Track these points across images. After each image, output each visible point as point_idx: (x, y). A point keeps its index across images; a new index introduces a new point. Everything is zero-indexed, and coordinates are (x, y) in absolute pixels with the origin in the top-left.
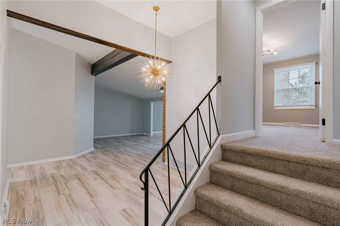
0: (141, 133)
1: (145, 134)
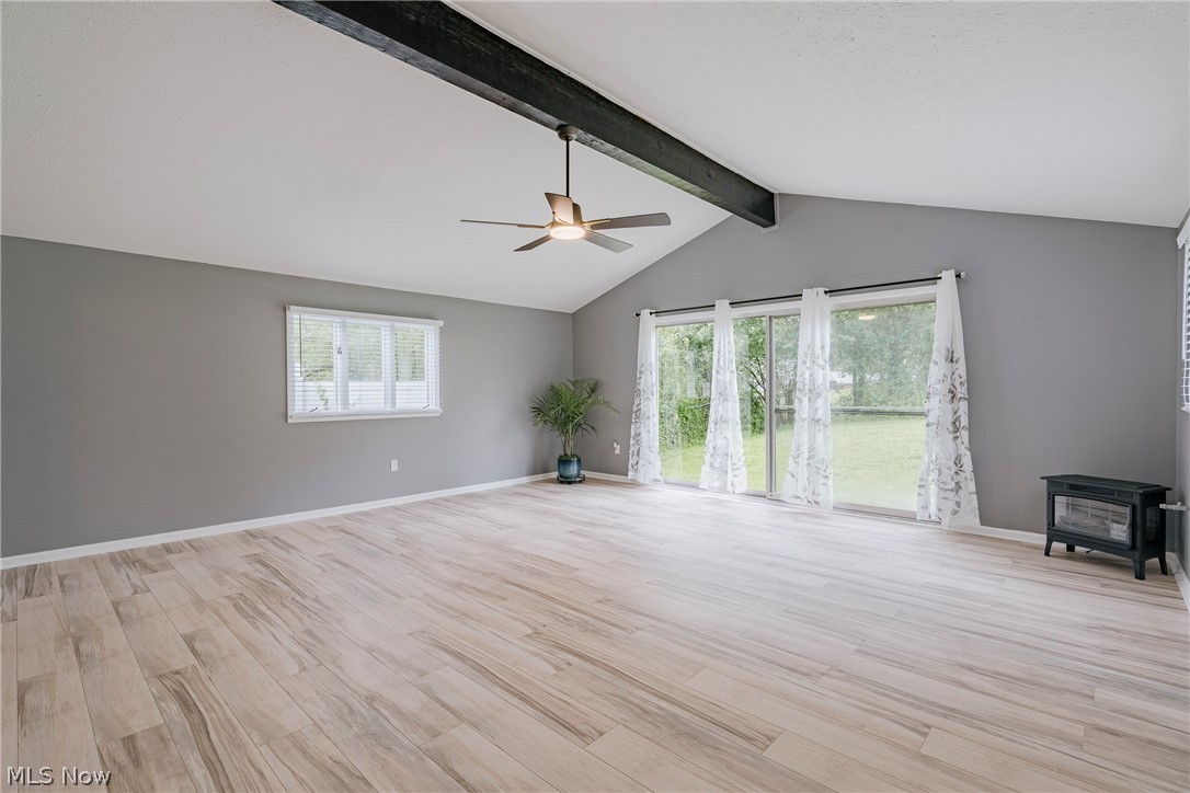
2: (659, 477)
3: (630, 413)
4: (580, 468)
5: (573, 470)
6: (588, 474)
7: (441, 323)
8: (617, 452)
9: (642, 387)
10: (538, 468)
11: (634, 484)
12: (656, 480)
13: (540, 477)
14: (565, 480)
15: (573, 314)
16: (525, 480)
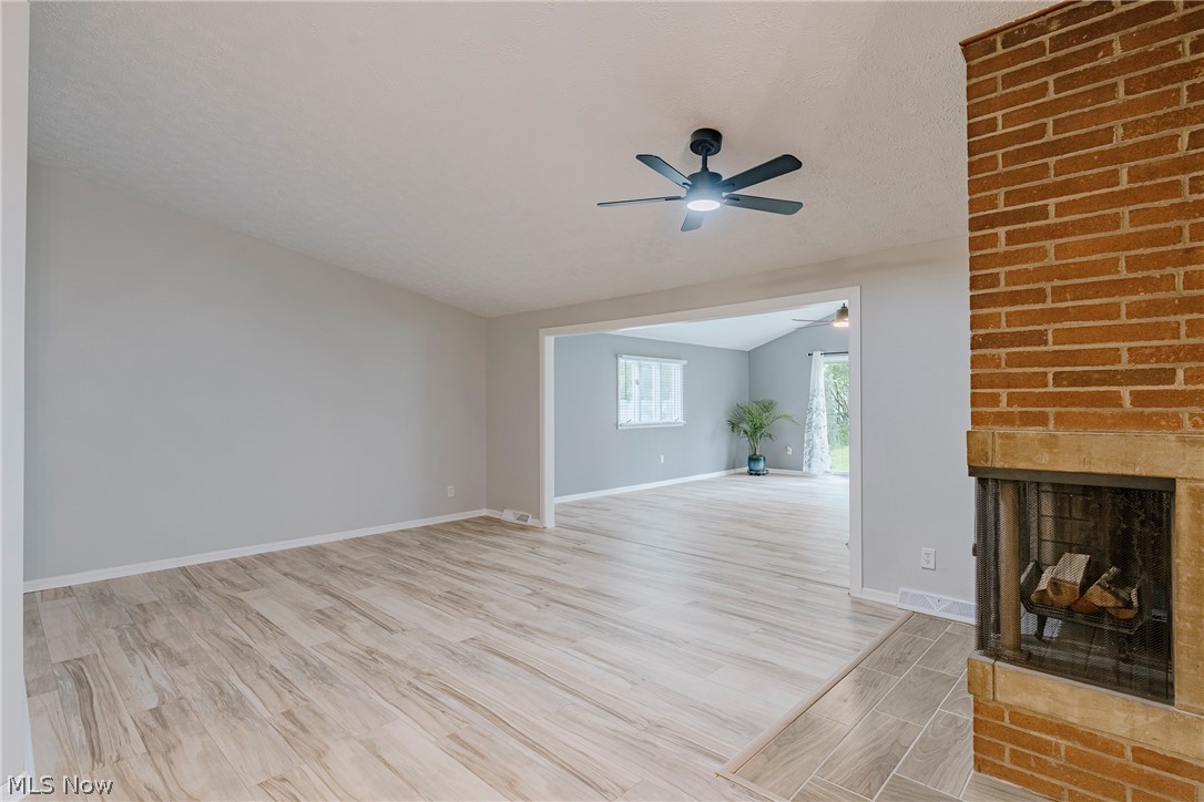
0: (484, 512)
1: (508, 516)
2: (829, 469)
3: (803, 425)
4: (765, 466)
5: (761, 465)
6: (771, 470)
7: (685, 362)
8: (790, 453)
9: (814, 406)
10: (732, 465)
11: (808, 476)
12: (827, 472)
13: (732, 471)
14: (753, 473)
15: (749, 352)
16: (723, 473)
